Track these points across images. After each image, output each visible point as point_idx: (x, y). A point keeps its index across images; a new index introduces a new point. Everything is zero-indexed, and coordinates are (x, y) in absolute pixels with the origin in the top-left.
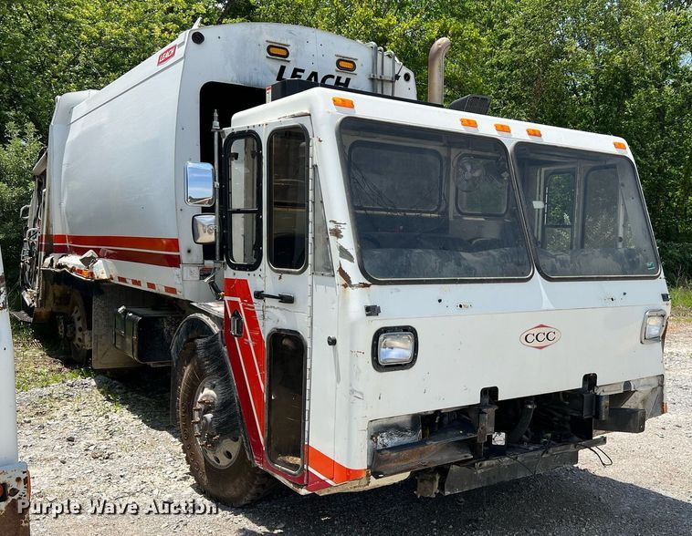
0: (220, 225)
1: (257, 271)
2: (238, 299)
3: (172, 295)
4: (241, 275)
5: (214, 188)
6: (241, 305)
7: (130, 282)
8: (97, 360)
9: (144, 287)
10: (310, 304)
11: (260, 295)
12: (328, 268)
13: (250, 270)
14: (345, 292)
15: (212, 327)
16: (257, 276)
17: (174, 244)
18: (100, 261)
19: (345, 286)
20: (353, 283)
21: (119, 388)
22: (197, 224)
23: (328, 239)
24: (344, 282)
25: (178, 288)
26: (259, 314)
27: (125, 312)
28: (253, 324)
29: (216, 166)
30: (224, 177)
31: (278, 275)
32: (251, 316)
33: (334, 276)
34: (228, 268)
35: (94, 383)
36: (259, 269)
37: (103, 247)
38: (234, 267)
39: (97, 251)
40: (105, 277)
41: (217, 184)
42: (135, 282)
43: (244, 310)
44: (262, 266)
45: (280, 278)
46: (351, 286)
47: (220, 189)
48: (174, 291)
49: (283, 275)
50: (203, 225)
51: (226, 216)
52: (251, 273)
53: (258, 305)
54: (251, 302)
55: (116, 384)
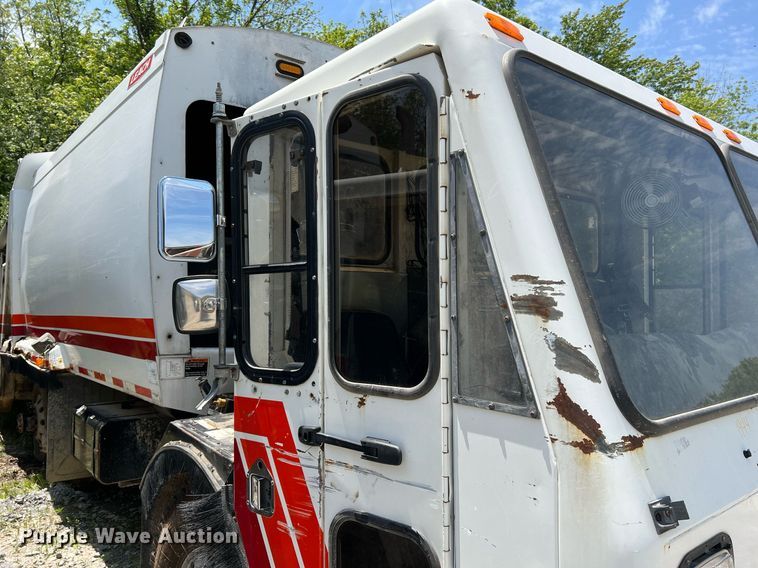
0: (226, 296)
1: (306, 387)
2: (264, 440)
3: (145, 398)
4: (270, 392)
5: (217, 228)
6: (269, 451)
7: (92, 374)
8: (53, 470)
9: (109, 383)
10: (446, 471)
11: (311, 437)
12: (515, 393)
13: (290, 383)
14: (587, 463)
15: (208, 472)
16: (306, 397)
17: (148, 326)
18: (57, 347)
19: (586, 448)
20: (609, 440)
21: (84, 501)
22: (181, 296)
23: (509, 321)
24: (581, 436)
25: (154, 389)
26: (310, 475)
27: (87, 413)
28: (298, 493)
29: (220, 187)
30: (233, 209)
31: (354, 398)
32: (293, 477)
33: (536, 416)
34: (242, 375)
35: (49, 498)
36: (309, 382)
37: (63, 330)
38: (255, 376)
39: (55, 334)
40: (62, 366)
41: (221, 218)
42: (98, 375)
43: (277, 463)
44: (316, 376)
45: (362, 403)
46: (606, 448)
47: (228, 229)
48: (147, 392)
49: (370, 399)
50: (194, 298)
51: (239, 280)
52: (293, 389)
53: (307, 457)
54: (290, 447)
55: (79, 497)
